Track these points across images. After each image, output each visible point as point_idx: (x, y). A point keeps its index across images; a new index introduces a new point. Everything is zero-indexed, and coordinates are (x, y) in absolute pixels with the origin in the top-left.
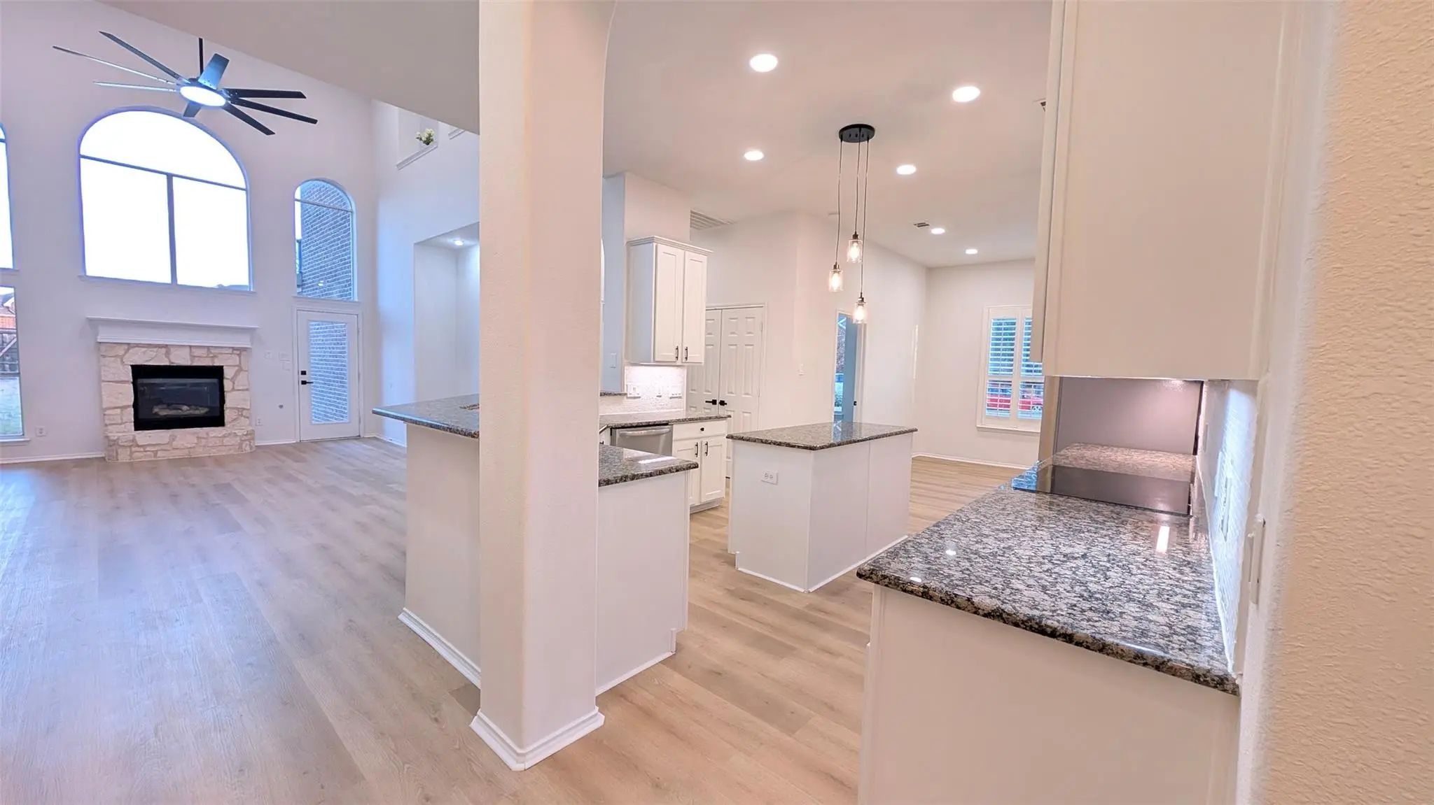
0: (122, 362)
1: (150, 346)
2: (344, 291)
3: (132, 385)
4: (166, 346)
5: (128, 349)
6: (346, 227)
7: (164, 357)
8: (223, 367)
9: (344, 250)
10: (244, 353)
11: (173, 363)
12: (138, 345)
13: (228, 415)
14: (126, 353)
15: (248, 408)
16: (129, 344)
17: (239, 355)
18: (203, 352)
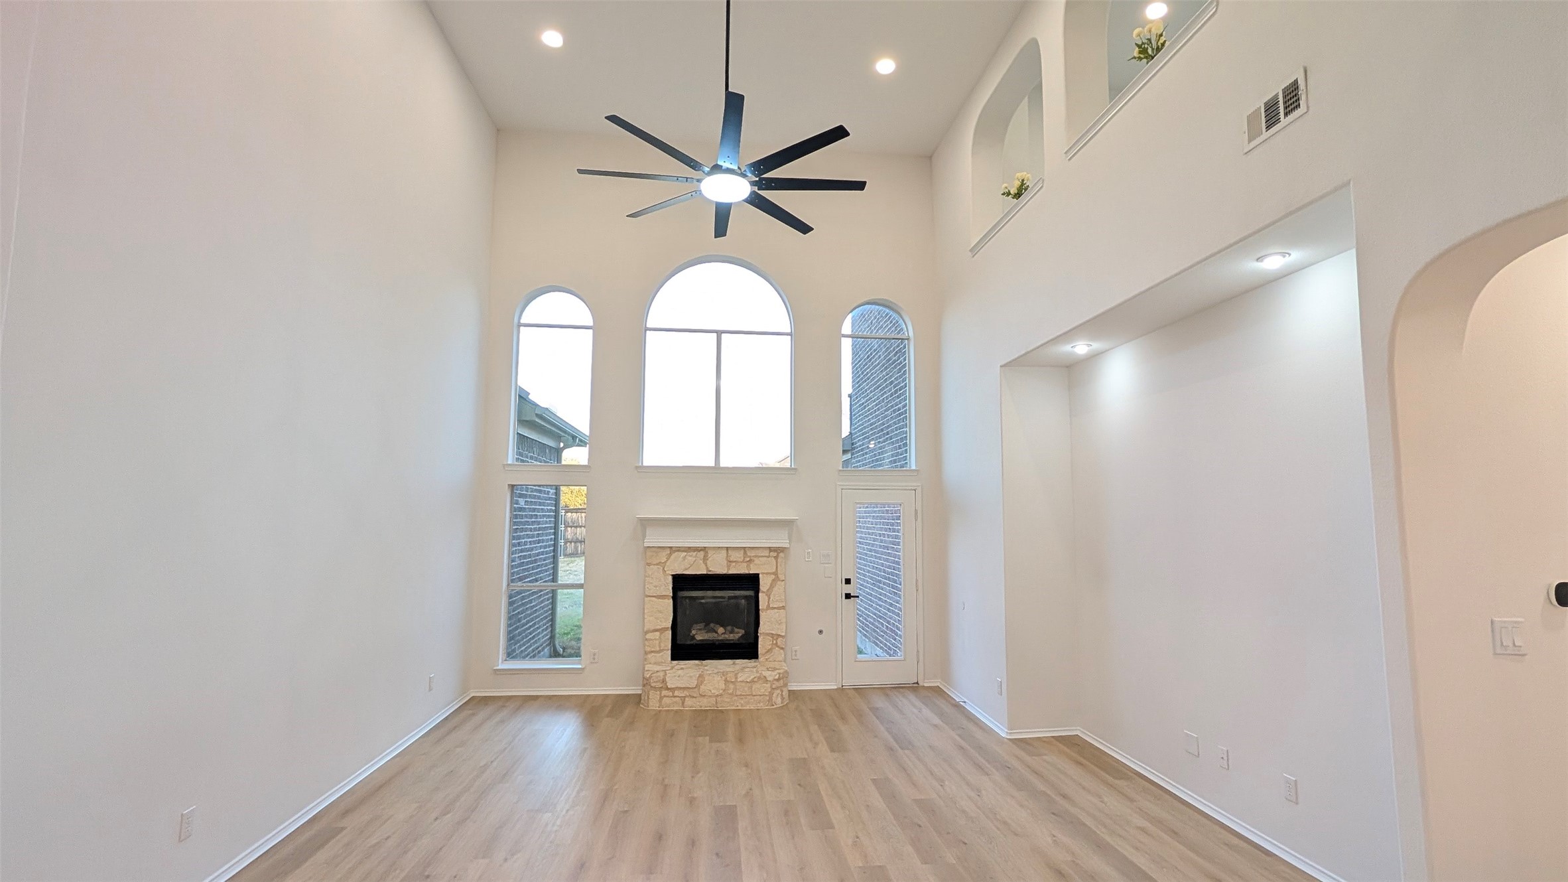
0: (664, 571)
1: (689, 549)
2: (898, 454)
3: (671, 601)
4: (704, 549)
5: (670, 554)
6: (901, 363)
7: (701, 562)
8: (758, 574)
9: (898, 397)
10: (782, 555)
11: (710, 571)
12: (679, 549)
13: (763, 644)
14: (668, 559)
15: (783, 634)
16: (671, 548)
17: (776, 558)
18: (738, 556)
